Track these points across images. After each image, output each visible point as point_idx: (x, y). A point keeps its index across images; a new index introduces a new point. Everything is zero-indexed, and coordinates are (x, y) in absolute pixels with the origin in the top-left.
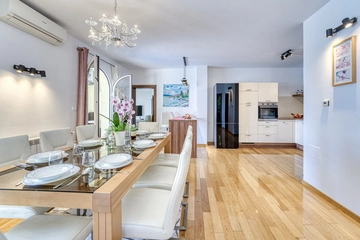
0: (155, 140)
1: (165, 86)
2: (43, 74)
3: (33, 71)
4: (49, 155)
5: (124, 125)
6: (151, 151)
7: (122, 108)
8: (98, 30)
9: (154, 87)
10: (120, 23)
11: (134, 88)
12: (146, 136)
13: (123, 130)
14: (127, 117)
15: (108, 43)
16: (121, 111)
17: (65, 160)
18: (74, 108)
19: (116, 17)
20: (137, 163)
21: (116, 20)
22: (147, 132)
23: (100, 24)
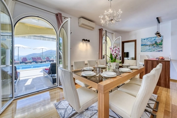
0: (131, 69)
1: (142, 40)
2: (89, 41)
3: (87, 40)
4: (88, 68)
5: (115, 60)
6: (128, 74)
7: (114, 51)
8: (104, 19)
9: (135, 41)
10: (112, 12)
11: (123, 43)
12: (127, 67)
13: (115, 62)
14: (117, 56)
15: (108, 23)
16: (113, 53)
17: (93, 70)
18: (98, 53)
19: (110, 10)
20: (119, 78)
21: (110, 11)
22: (128, 65)
23: (104, 16)
